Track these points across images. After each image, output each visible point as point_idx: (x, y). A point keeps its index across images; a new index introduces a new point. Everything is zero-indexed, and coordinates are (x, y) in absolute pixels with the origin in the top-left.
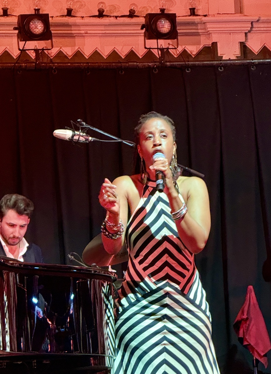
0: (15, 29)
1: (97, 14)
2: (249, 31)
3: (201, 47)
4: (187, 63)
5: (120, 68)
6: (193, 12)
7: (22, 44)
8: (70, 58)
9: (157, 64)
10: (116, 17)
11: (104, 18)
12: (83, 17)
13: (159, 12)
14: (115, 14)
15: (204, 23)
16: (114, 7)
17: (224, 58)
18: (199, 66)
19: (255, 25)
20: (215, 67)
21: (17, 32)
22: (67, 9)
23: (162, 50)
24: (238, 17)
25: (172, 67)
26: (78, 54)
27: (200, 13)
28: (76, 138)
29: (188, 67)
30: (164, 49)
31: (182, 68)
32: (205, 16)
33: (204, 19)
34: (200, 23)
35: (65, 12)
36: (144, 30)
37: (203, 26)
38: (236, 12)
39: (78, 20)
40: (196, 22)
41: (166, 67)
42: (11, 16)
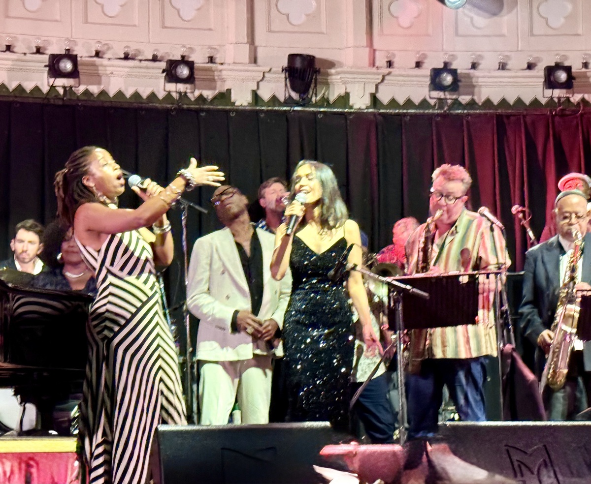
0: (46, 66)
1: (123, 56)
2: (261, 80)
3: (217, 92)
4: (202, 107)
5: (141, 109)
6: (211, 60)
7: (52, 80)
8: (95, 96)
9: (175, 106)
10: (141, 60)
11: (129, 61)
12: (110, 59)
13: (179, 58)
14: (140, 58)
15: (220, 71)
16: (139, 52)
17: (236, 104)
18: (213, 110)
19: (266, 75)
20: (227, 112)
21: (47, 69)
22: (95, 50)
23: (180, 93)
24: (253, 67)
25: (189, 110)
26: (103, 93)
27: (218, 61)
29: (202, 110)
31: (197, 112)
32: (222, 64)
33: (220, 67)
34: (217, 70)
35: (94, 53)
36: (165, 74)
37: (219, 73)
38: (250, 62)
39: (104, 62)
40: (213, 69)
41: (183, 110)
42: (43, 54)
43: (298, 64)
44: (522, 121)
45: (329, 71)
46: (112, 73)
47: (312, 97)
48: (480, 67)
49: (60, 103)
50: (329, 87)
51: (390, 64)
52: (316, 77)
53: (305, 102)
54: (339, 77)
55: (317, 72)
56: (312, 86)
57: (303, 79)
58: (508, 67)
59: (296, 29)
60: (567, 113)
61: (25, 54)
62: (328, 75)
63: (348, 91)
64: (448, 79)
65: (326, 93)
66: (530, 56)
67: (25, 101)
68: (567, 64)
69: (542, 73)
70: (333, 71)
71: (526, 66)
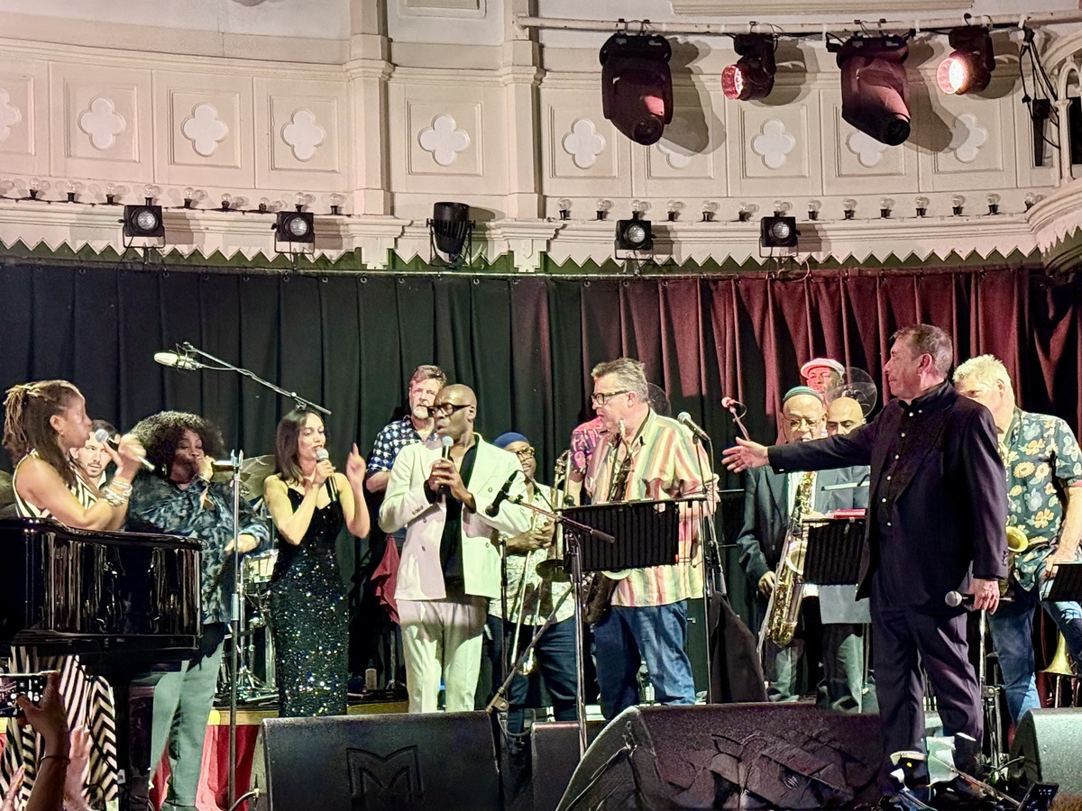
0: (121, 221)
1: (221, 207)
2: (400, 237)
3: (343, 252)
4: (323, 271)
5: (245, 275)
6: (335, 210)
7: (128, 239)
8: (186, 257)
9: (289, 271)
10: (244, 212)
11: (229, 213)
12: (203, 210)
13: (294, 210)
14: (243, 208)
15: (347, 225)
16: (241, 201)
17: (368, 268)
18: (337, 275)
19: (406, 229)
20: (356, 278)
21: (123, 224)
22: (185, 200)
23: (295, 254)
24: (390, 219)
25: (307, 276)
26: (196, 254)
27: (343, 212)
28: (181, 364)
29: (324, 276)
30: (297, 254)
31: (319, 277)
32: (349, 216)
33: (347, 220)
34: (343, 224)
35: (183, 204)
36: (275, 230)
37: (346, 228)
38: (385, 214)
39: (197, 214)
40: (338, 222)
41: (299, 275)
42: (117, 204)
43: (447, 216)
44: (733, 288)
45: (487, 223)
46: (207, 229)
47: (465, 257)
48: (680, 218)
49: (140, 268)
50: (487, 245)
51: (565, 214)
52: (470, 232)
53: (457, 264)
54: (499, 231)
55: (472, 226)
56: (466, 243)
57: (454, 235)
58: (715, 218)
59: (444, 170)
60: (791, 276)
61: (93, 205)
62: (486, 229)
63: (511, 249)
64: (639, 235)
65: (484, 253)
66: (743, 204)
67: (94, 266)
68: (789, 214)
69: (758, 226)
70: (492, 224)
71: (738, 217)
